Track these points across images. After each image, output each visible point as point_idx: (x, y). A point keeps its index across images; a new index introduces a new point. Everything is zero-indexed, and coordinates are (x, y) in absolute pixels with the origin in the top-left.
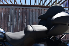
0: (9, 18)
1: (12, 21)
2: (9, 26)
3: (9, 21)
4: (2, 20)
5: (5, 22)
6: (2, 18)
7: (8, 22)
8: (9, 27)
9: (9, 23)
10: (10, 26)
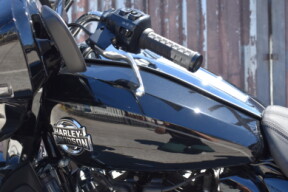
0: (253, 17)
1: (270, 32)
2: (254, 68)
3: (253, 31)
4: (205, 33)
5: (227, 45)
6: (201, 20)
7: (243, 44)
8: (250, 79)
9: (251, 51)
10: (263, 73)
